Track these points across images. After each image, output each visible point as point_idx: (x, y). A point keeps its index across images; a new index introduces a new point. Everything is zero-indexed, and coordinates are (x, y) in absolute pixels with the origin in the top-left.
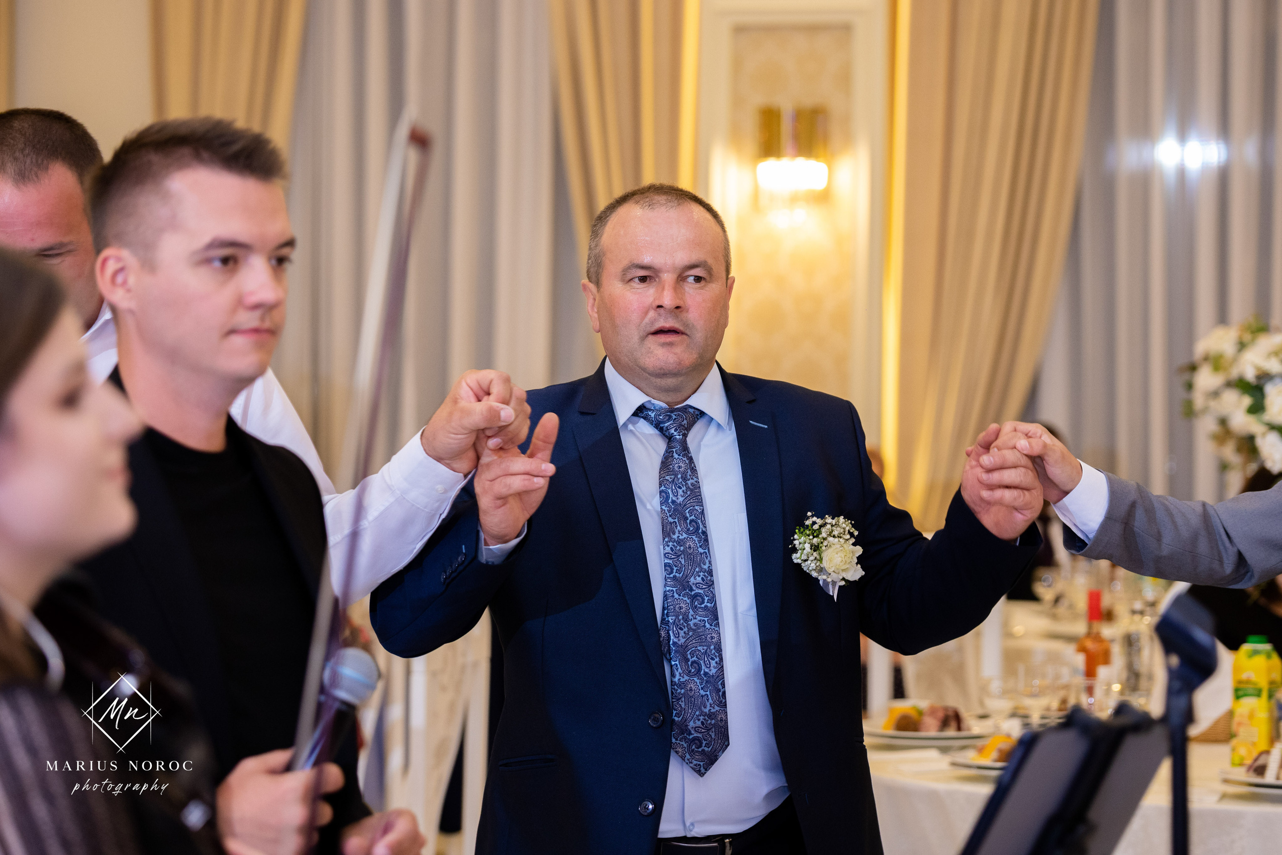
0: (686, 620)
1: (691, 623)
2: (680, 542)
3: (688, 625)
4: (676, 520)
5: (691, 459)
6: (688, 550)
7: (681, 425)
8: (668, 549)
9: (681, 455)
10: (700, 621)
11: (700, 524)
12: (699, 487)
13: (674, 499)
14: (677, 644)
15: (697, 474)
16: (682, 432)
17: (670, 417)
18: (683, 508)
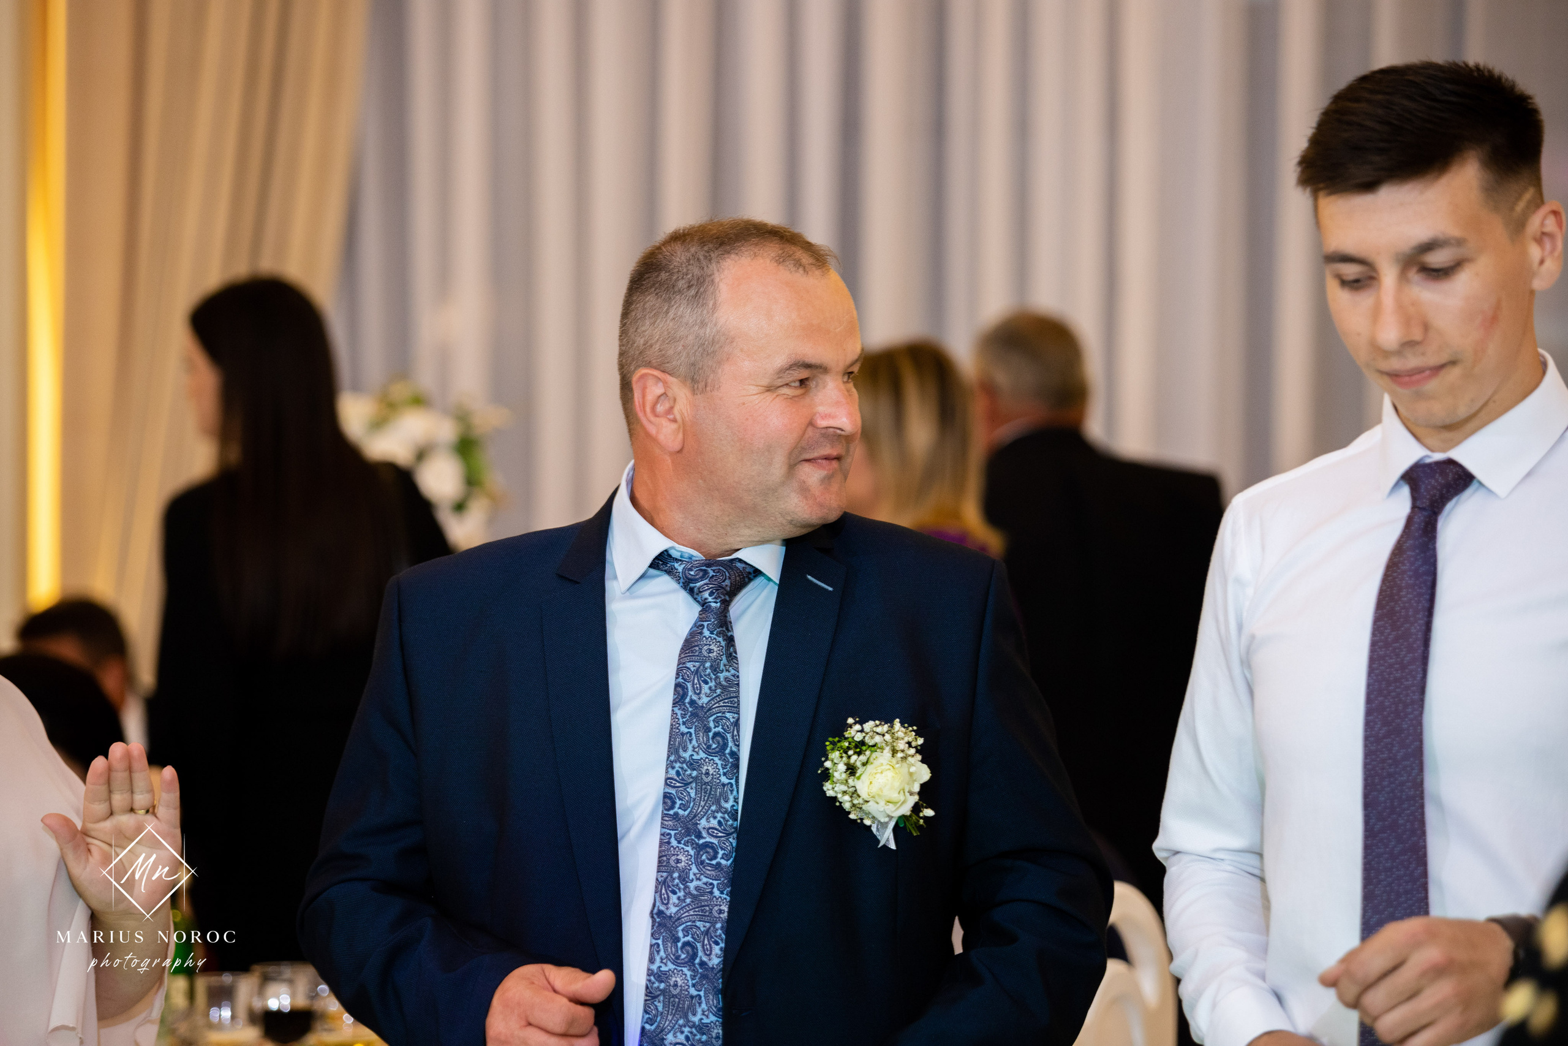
0: (684, 879)
1: (692, 885)
2: (693, 764)
3: (686, 887)
4: (692, 731)
5: (730, 641)
6: (704, 777)
7: (720, 587)
8: (673, 773)
9: (715, 633)
10: (706, 884)
11: (730, 739)
12: (738, 684)
13: (695, 698)
14: (665, 914)
15: (737, 664)
16: (720, 597)
17: (705, 572)
18: (706, 713)
